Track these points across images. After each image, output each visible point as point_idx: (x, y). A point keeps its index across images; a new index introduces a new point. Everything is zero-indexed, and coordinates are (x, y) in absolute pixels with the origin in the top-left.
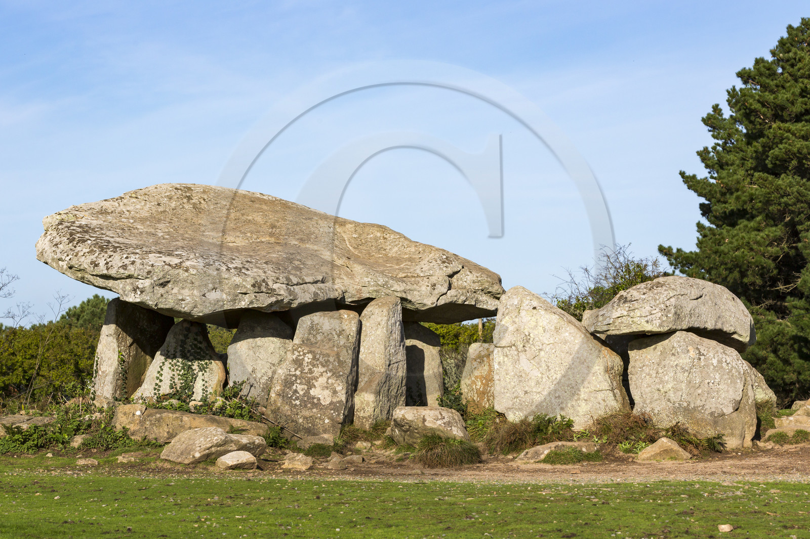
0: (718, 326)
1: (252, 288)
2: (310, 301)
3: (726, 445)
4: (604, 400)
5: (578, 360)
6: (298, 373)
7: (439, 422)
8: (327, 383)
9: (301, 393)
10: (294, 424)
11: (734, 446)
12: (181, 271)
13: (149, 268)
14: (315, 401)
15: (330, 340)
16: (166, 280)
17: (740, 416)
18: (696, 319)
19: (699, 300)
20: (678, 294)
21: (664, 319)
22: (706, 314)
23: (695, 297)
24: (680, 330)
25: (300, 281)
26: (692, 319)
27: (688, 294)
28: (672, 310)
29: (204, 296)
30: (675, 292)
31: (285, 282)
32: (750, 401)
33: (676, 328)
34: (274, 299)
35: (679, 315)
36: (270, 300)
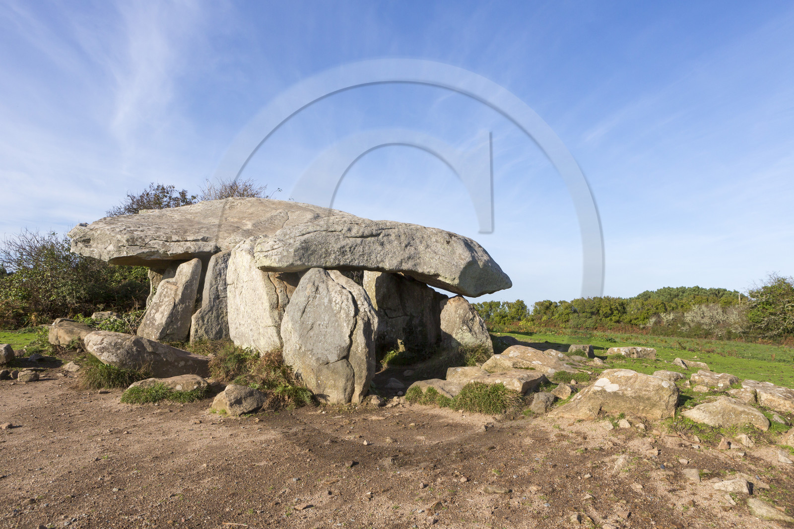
0: (406, 266)
1: (126, 243)
2: (181, 253)
3: (328, 398)
4: (272, 336)
5: (258, 297)
6: (158, 301)
8: (164, 309)
11: (336, 400)
15: (182, 279)
16: (86, 238)
17: (346, 365)
18: (357, 257)
19: (369, 239)
20: (322, 229)
21: (285, 253)
22: (382, 253)
23: (358, 235)
24: (315, 267)
25: (181, 239)
26: (346, 257)
27: (343, 232)
28: (298, 244)
29: (106, 248)
30: (318, 228)
31: (164, 240)
32: (360, 349)
33: (304, 264)
34: (147, 250)
35: (316, 251)
36: (140, 251)
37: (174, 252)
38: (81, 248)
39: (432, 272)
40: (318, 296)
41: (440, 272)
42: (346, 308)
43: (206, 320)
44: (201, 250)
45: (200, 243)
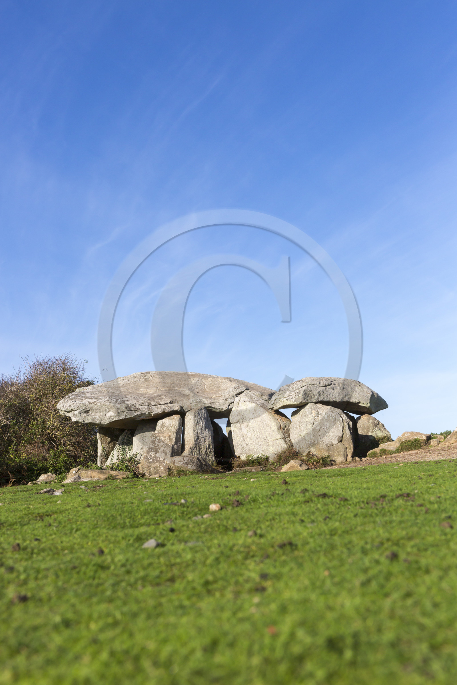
0: (345, 399)
1: (125, 409)
2: (161, 412)
3: (336, 461)
4: (280, 444)
5: (266, 425)
6: (153, 447)
7: (181, 463)
8: (164, 450)
9: (153, 456)
10: (149, 471)
11: (340, 461)
12: (93, 405)
13: (79, 405)
14: (158, 459)
15: (168, 429)
16: (87, 410)
17: (342, 444)
18: (325, 396)
19: (328, 387)
20: (309, 384)
21: (297, 397)
22: (334, 394)
23: (324, 385)
24: (310, 403)
25: (157, 404)
26: (321, 397)
27: (318, 384)
28: (302, 392)
29: (105, 415)
30: (307, 384)
31: (147, 405)
32: (348, 436)
33: (306, 402)
34: (139, 413)
35: (309, 395)
36: (136, 414)
37: (156, 413)
38: (85, 417)
39: (357, 401)
40: (320, 415)
41: (361, 401)
42: (338, 418)
43: (194, 454)
44: (172, 410)
45: (169, 405)
